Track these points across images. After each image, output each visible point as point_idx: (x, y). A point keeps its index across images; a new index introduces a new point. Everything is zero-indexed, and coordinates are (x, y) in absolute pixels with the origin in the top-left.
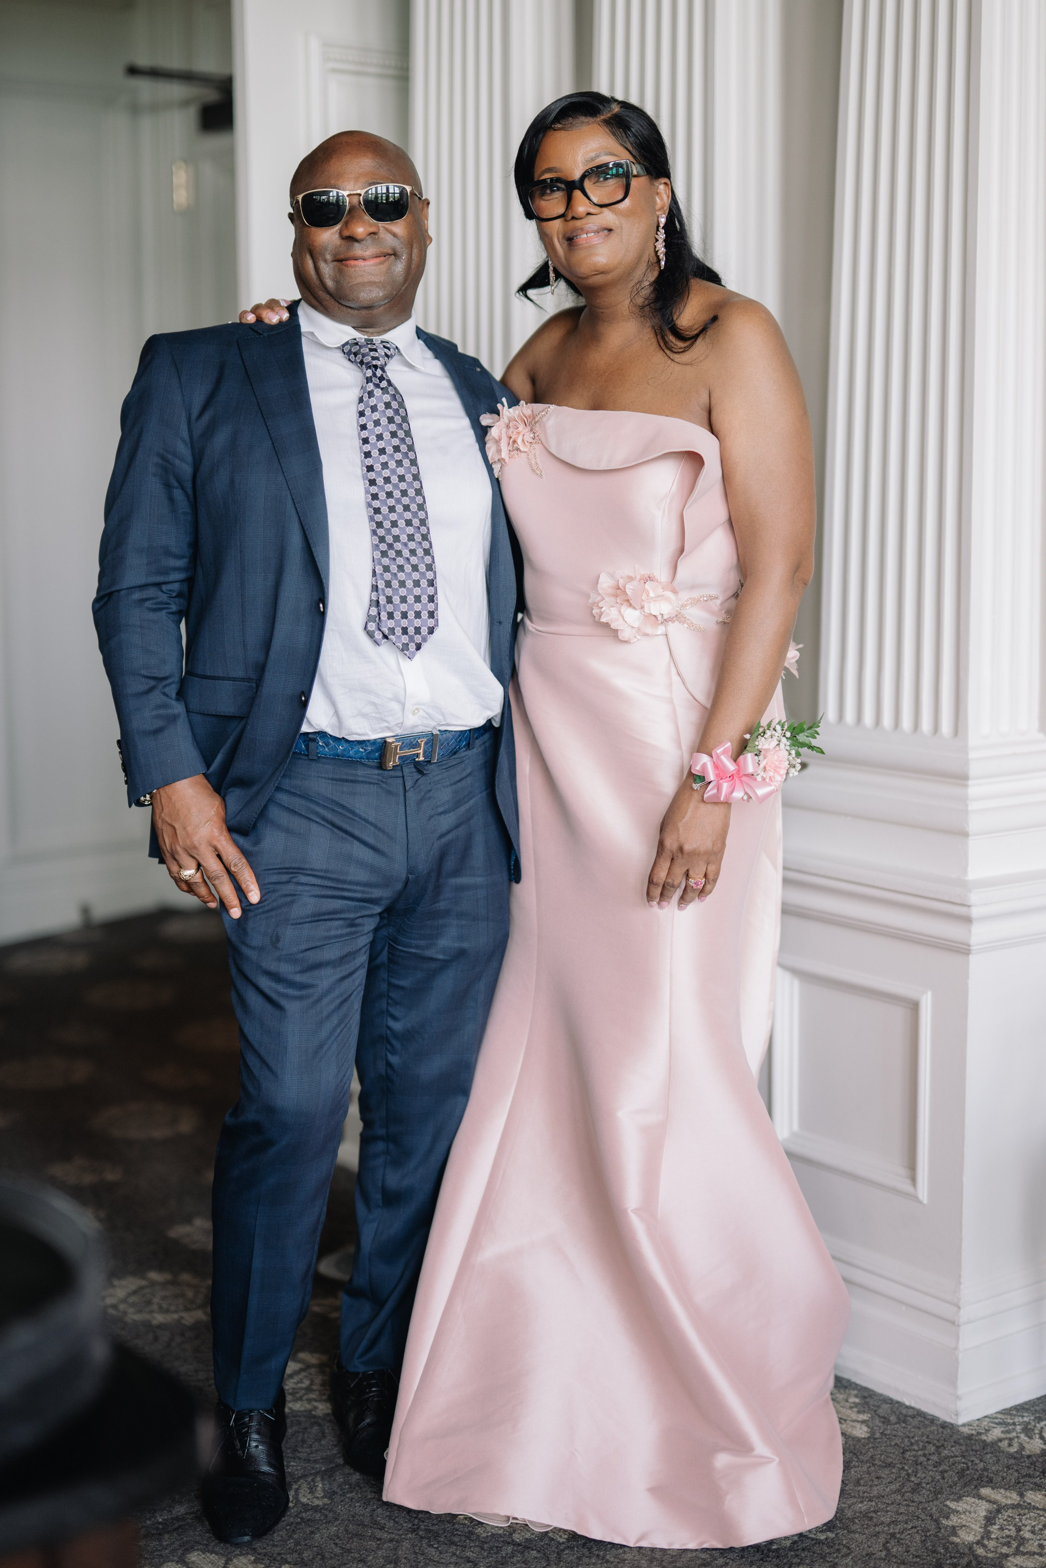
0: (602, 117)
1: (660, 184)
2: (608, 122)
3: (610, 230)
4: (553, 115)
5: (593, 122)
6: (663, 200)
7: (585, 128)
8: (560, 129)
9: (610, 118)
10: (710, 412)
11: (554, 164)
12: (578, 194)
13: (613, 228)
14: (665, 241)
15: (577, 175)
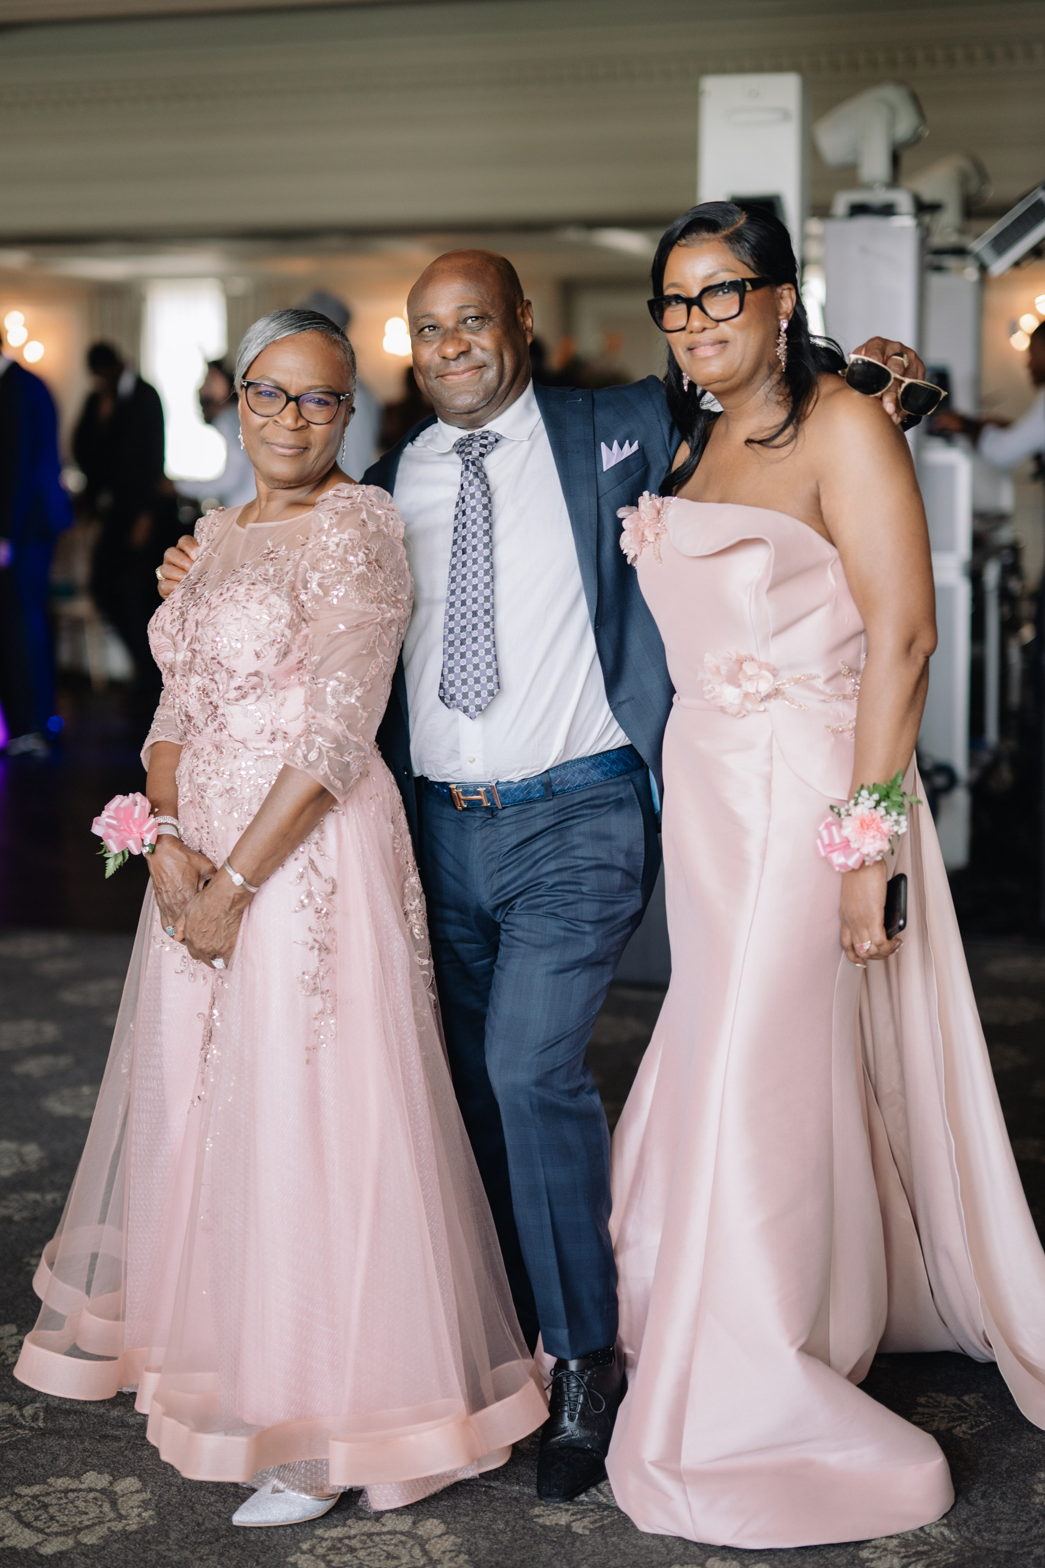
0: (725, 233)
1: (784, 289)
2: (729, 239)
3: (726, 342)
4: (678, 232)
5: (714, 240)
6: (787, 306)
7: (705, 246)
8: (685, 245)
9: (732, 233)
10: (817, 499)
11: (676, 279)
12: (695, 309)
13: (729, 340)
14: (787, 344)
15: (695, 292)
